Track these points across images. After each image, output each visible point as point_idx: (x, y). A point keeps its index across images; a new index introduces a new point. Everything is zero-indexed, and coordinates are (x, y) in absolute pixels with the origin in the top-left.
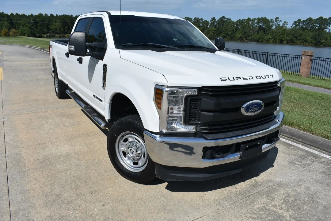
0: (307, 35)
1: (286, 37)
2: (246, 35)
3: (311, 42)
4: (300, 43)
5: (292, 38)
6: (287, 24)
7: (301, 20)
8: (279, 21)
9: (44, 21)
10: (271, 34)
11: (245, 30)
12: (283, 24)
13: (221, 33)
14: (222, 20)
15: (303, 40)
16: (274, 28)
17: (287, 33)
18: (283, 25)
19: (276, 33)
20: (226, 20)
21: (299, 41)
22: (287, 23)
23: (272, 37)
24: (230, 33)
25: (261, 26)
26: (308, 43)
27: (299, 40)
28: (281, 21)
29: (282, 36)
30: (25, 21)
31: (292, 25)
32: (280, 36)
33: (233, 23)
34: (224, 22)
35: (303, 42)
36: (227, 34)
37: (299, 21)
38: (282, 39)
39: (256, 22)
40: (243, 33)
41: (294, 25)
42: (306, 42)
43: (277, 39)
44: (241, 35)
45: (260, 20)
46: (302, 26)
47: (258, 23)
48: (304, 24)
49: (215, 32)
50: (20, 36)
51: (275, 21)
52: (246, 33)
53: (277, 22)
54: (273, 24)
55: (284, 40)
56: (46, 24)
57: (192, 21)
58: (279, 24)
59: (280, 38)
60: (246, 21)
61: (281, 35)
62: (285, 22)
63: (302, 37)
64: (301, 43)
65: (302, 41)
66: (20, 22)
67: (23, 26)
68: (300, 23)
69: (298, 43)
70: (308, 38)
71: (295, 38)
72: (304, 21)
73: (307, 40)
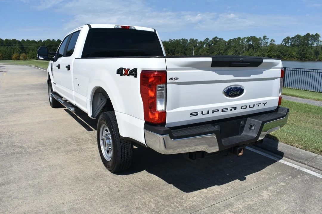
0: (293, 51)
1: (274, 53)
2: (237, 53)
3: (297, 57)
4: (286, 58)
5: (279, 54)
6: (274, 42)
7: (289, 37)
8: (267, 39)
9: (51, 46)
10: (259, 51)
11: (235, 48)
12: (271, 41)
13: (214, 52)
14: (215, 40)
15: (289, 55)
16: (263, 45)
17: (274, 50)
18: (271, 43)
19: (264, 50)
20: (219, 40)
21: (286, 57)
22: (274, 40)
23: (261, 54)
24: (222, 51)
25: (250, 44)
26: (294, 58)
27: (285, 55)
28: (268, 39)
29: (269, 53)
30: (34, 46)
31: (282, 42)
32: (267, 53)
33: (225, 42)
34: (217, 41)
35: (290, 57)
36: (220, 52)
37: (288, 38)
38: (270, 55)
39: (246, 41)
40: (234, 51)
41: (284, 42)
42: (292, 57)
43: (265, 55)
44: (233, 53)
45: (249, 39)
46: (291, 43)
47: (248, 41)
48: (293, 41)
49: (209, 51)
50: (29, 59)
51: (263, 39)
52: (237, 51)
53: (266, 40)
54: (261, 42)
55: (272, 56)
56: (54, 48)
57: (188, 42)
58: (267, 41)
59: (268, 54)
60: (236, 40)
61: (269, 51)
62: (272, 40)
63: (288, 53)
64: (288, 58)
65: (288, 57)
66: (30, 47)
67: (33, 51)
68: (288, 40)
69: (285, 58)
70: (293, 54)
71: (281, 54)
72: (292, 38)
73: (293, 55)
